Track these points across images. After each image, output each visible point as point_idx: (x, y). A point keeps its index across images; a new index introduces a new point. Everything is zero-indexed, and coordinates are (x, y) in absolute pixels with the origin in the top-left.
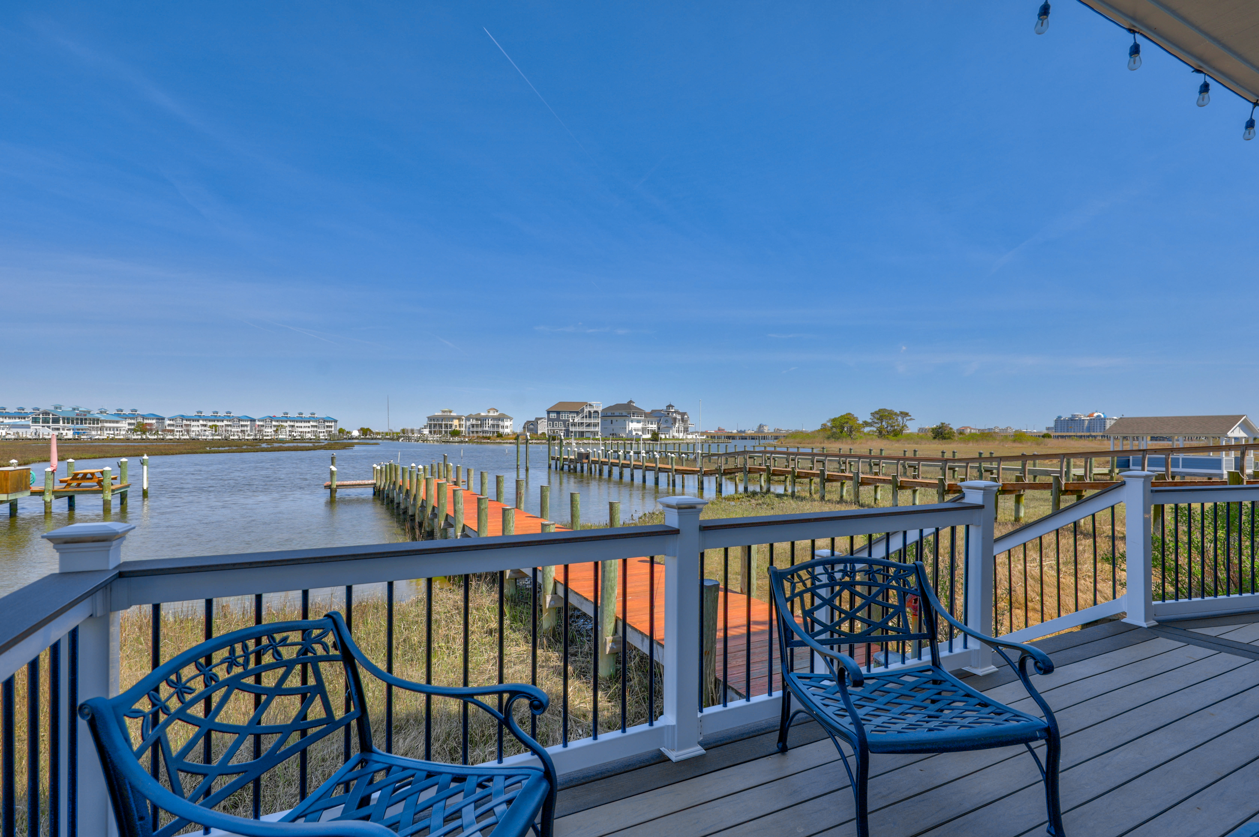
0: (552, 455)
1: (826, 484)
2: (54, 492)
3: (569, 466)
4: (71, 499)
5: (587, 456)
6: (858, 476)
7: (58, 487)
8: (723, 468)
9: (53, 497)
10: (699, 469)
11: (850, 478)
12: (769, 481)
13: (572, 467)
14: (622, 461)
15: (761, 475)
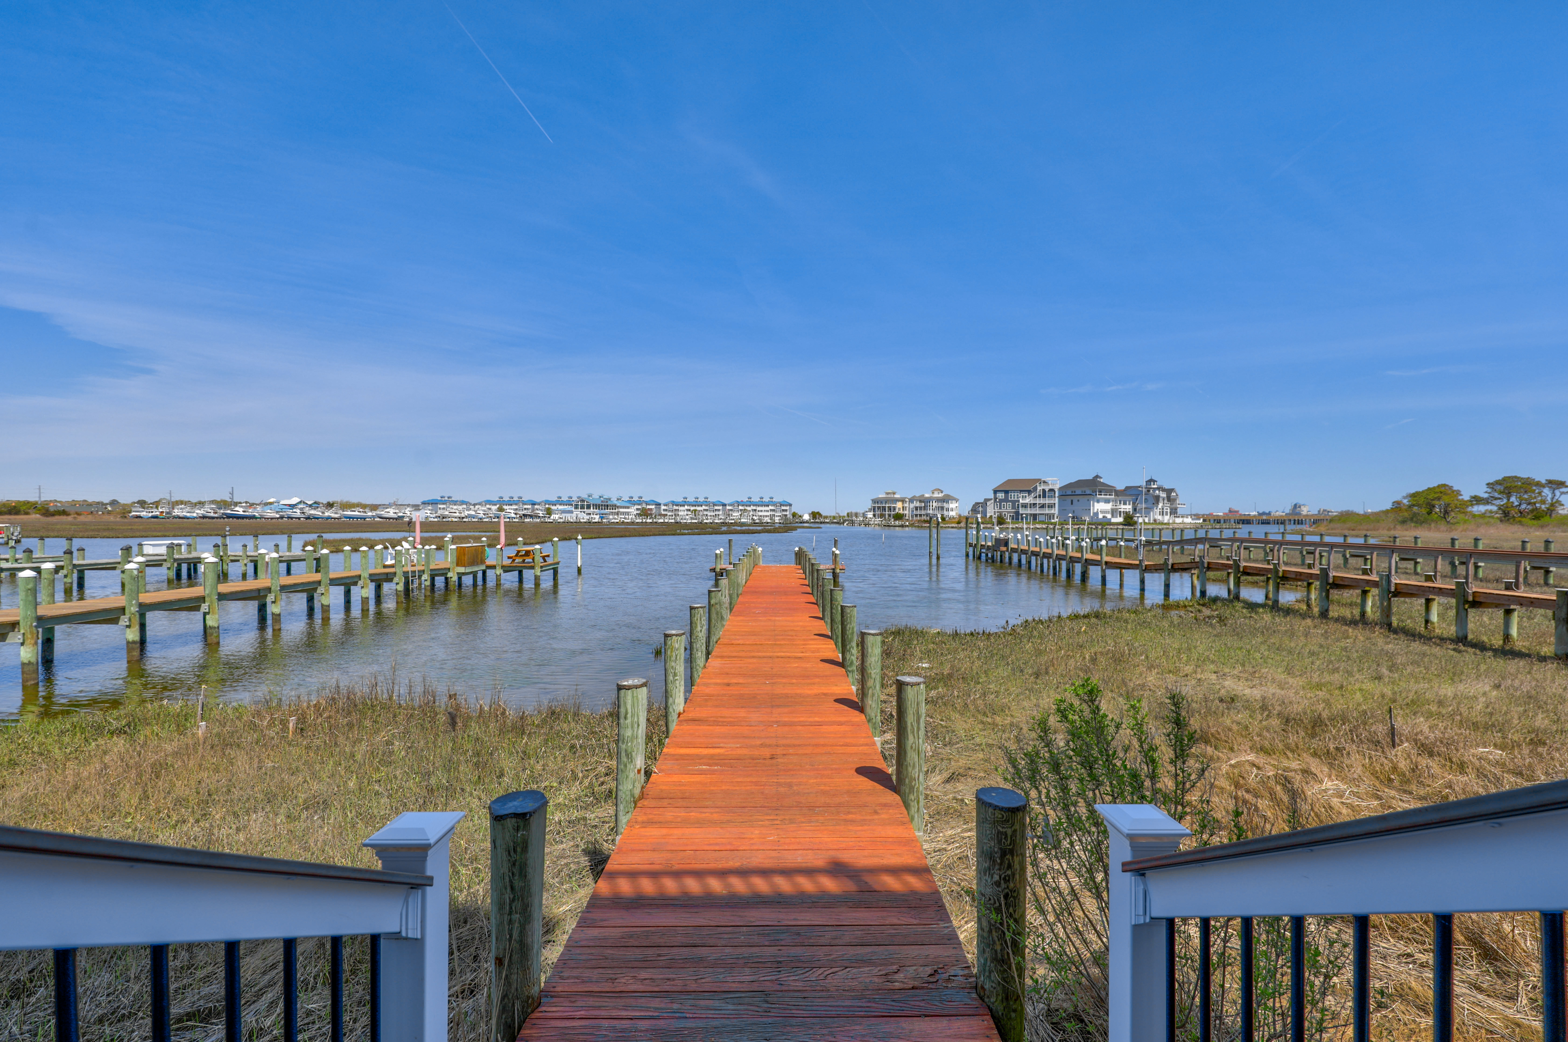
0: (970, 541)
1: (1331, 591)
2: (503, 567)
3: (987, 555)
4: (520, 572)
5: (1006, 543)
6: (1389, 581)
7: (507, 562)
8: (1170, 562)
9: (502, 571)
10: (1137, 562)
11: (1375, 584)
12: (1238, 583)
13: (990, 555)
14: (1044, 550)
15: (1229, 574)
